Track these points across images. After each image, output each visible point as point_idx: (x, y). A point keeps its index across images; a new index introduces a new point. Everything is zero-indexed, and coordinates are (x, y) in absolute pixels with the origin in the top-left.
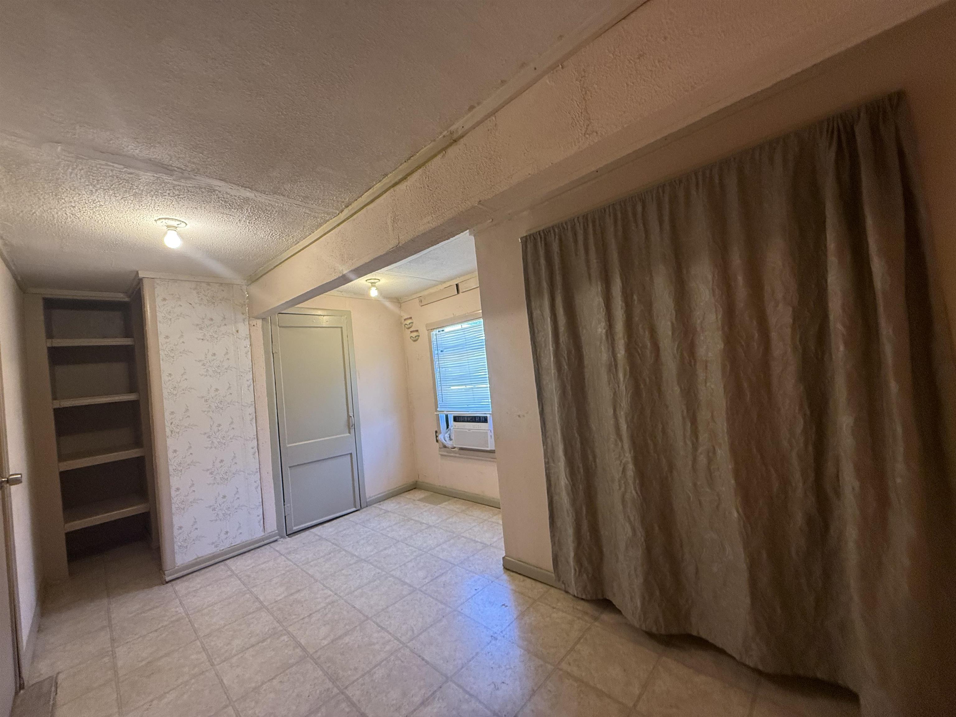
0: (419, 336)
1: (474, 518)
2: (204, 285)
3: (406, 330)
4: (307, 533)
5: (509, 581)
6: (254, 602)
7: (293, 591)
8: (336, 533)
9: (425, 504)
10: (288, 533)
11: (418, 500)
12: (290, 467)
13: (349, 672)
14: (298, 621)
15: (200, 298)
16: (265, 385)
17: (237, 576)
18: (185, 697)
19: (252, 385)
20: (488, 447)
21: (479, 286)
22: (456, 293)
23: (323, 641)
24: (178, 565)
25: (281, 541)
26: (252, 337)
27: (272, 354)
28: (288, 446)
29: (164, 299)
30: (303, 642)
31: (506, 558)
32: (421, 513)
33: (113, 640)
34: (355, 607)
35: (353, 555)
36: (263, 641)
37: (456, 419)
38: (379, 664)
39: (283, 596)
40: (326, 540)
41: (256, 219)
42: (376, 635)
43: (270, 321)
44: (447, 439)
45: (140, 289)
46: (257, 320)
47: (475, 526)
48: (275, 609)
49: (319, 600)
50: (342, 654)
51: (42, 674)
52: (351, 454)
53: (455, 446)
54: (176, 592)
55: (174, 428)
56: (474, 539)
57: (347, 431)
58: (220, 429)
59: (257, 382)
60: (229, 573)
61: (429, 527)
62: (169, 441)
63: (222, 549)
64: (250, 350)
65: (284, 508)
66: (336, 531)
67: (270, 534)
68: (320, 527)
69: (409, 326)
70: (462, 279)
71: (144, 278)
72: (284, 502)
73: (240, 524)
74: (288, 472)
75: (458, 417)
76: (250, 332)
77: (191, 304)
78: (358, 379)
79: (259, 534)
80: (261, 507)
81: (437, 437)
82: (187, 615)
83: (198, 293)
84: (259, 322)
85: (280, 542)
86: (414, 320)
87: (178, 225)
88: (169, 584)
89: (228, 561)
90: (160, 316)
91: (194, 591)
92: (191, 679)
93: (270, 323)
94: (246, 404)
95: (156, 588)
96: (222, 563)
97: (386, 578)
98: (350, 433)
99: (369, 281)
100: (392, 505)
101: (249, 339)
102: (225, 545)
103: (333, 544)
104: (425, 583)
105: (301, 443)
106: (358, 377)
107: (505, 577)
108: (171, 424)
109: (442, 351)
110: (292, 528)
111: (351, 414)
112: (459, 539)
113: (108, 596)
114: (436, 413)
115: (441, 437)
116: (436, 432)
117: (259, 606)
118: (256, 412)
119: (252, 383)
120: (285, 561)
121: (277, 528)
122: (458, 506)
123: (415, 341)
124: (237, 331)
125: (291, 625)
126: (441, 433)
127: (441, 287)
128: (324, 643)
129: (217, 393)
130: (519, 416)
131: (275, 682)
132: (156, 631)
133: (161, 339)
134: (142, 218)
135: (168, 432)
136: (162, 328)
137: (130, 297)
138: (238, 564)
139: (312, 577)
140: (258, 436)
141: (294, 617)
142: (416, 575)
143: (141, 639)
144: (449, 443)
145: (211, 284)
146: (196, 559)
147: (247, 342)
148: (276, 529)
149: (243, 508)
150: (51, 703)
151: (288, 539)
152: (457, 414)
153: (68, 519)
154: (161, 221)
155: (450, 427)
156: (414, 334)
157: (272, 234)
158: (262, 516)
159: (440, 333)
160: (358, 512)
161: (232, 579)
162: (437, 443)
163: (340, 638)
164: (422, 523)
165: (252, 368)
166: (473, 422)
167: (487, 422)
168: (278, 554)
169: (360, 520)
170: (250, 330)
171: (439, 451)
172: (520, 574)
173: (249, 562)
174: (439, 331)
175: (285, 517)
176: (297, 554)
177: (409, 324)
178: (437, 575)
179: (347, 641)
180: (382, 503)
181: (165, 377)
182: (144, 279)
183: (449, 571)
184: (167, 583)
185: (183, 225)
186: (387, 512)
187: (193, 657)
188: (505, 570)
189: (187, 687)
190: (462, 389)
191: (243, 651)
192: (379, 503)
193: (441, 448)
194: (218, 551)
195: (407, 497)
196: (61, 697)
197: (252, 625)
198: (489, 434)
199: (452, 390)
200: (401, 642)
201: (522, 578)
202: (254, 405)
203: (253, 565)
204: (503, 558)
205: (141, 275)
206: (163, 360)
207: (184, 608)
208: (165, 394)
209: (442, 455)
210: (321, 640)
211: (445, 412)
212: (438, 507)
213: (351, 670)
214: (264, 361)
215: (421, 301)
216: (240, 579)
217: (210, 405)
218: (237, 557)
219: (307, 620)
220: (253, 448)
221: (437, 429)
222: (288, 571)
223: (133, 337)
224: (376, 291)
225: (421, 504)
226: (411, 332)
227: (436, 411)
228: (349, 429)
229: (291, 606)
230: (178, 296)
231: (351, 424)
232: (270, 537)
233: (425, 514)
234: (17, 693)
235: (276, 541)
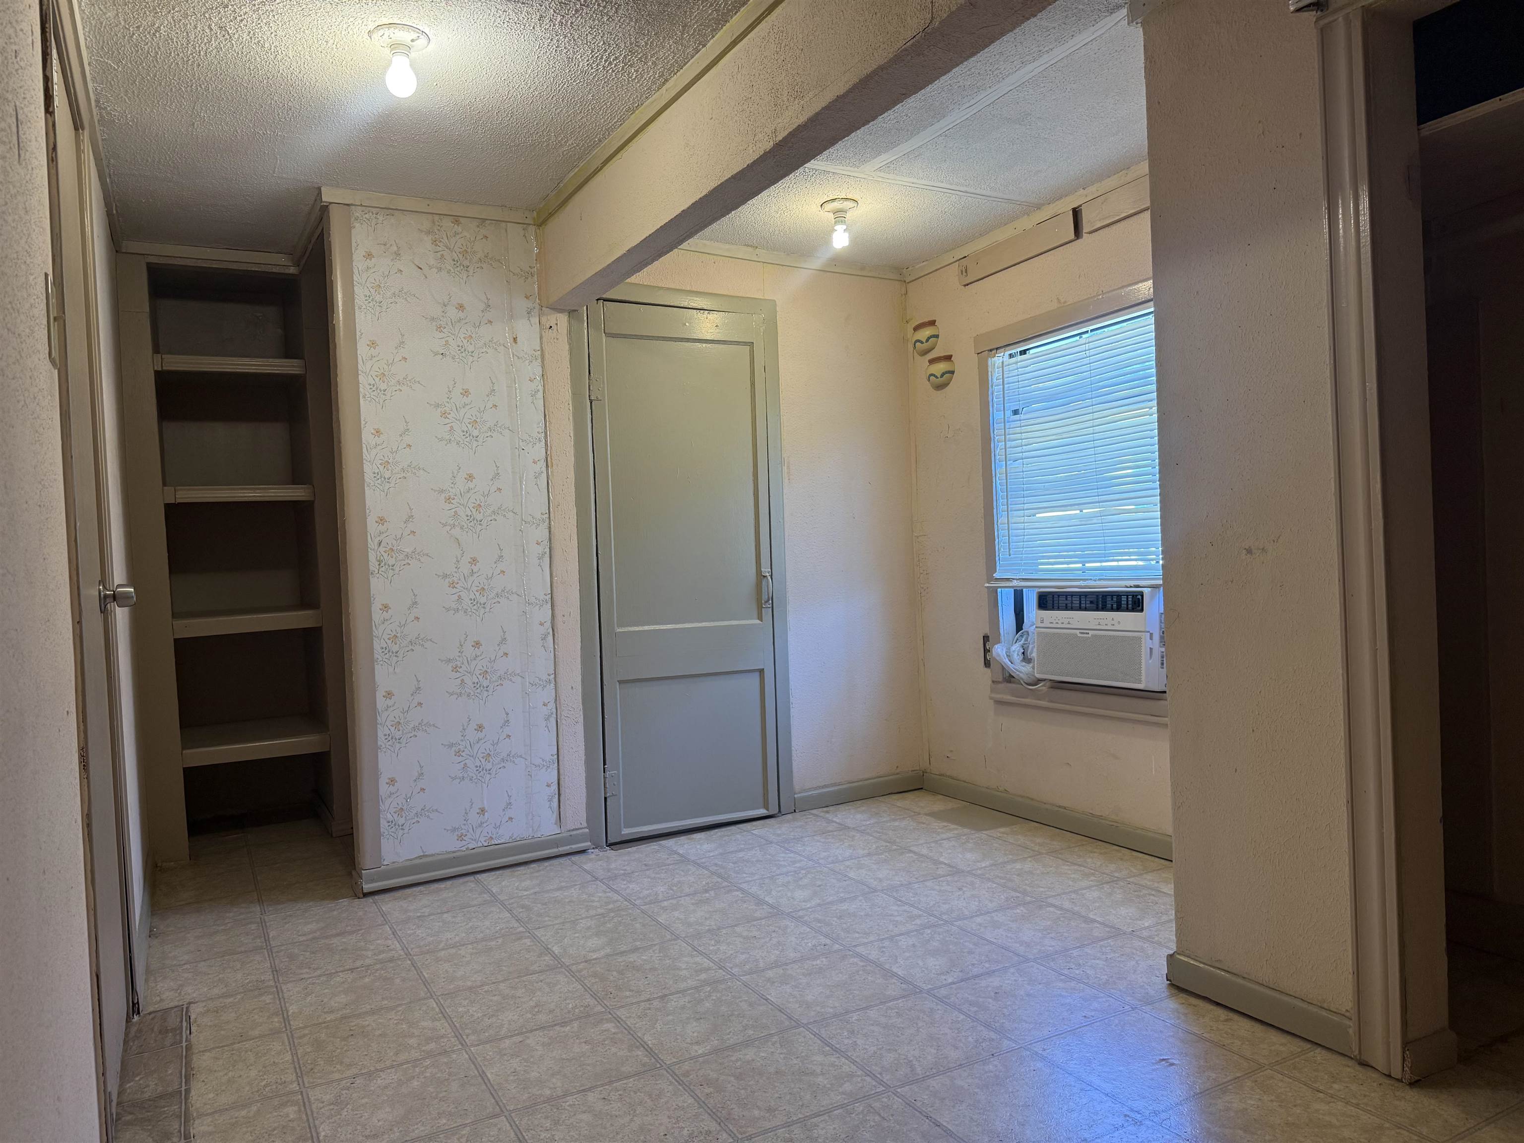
0: (952, 372)
1: (1087, 870)
2: (447, 223)
3: (917, 356)
4: (653, 846)
5: (1185, 1015)
6: (540, 955)
7: (624, 948)
8: (721, 854)
9: (945, 824)
10: (611, 840)
11: (926, 814)
12: (620, 682)
13: (756, 1112)
14: (638, 1003)
15: (439, 255)
16: (572, 475)
17: (502, 903)
18: (415, 1083)
19: (544, 475)
20: (1140, 682)
21: (1148, 204)
22: (1072, 235)
23: (696, 1047)
24: (385, 863)
25: (594, 854)
26: (547, 356)
27: (588, 401)
28: (619, 630)
29: (369, 256)
30: (649, 1039)
31: (1178, 956)
32: (936, 842)
33: (275, 971)
34: (767, 1000)
35: (760, 902)
36: (564, 1024)
37: (1046, 601)
38: (828, 1112)
39: (602, 953)
40: (698, 864)
41: (577, 11)
42: (819, 1058)
43: (585, 318)
44: (1017, 657)
45: (322, 235)
46: (559, 315)
47: (1089, 887)
48: (584, 972)
49: (684, 973)
50: (739, 1077)
51: (162, 1000)
52: (761, 671)
53: (1038, 676)
54: (383, 915)
55: (385, 555)
56: (1083, 914)
57: (756, 615)
58: (475, 569)
59: (555, 467)
60: (486, 896)
61: (956, 871)
62: (376, 584)
63: (471, 846)
64: (541, 388)
65: (605, 778)
66: (721, 851)
67: (572, 833)
68: (683, 839)
69: (926, 346)
70: (1093, 190)
71: (331, 203)
72: (605, 764)
73: (510, 797)
74: (614, 692)
75: (1052, 594)
76: (541, 344)
77: (421, 269)
78: (786, 481)
79: (548, 828)
80: (556, 765)
81: (986, 651)
82: (408, 954)
83: (434, 242)
84: (562, 320)
85: (593, 856)
86: (942, 329)
87: (413, 41)
88: (370, 900)
89: (484, 875)
90: (360, 292)
91: (418, 917)
92: (424, 1059)
93: (585, 324)
94: (530, 518)
95: (344, 902)
96: (471, 878)
97: (844, 958)
98: (760, 618)
99: (829, 206)
100: (859, 816)
101: (539, 360)
102: (477, 841)
103: (713, 873)
104: (945, 982)
105: (646, 628)
106: (785, 475)
107: (1171, 1005)
108: (380, 544)
109: (1016, 412)
110: (620, 831)
111: (766, 570)
112: (1040, 907)
113: (260, 901)
114: (987, 585)
115: (999, 651)
116: (986, 639)
117: (551, 962)
118: (550, 539)
119: (544, 469)
120: (605, 892)
121: (588, 821)
122: (1038, 840)
123: (940, 387)
124: (515, 340)
125: (622, 1007)
126: (998, 641)
127: (1027, 223)
128: (696, 1051)
129: (471, 485)
130: (1249, 551)
131: (591, 1097)
132: (352, 970)
133: (363, 350)
134: (345, 26)
135: (373, 565)
136: (365, 322)
137: (297, 264)
138: (503, 883)
139: (666, 928)
140: (554, 597)
141: (628, 993)
142: (921, 964)
143: (323, 978)
144: (1021, 670)
145: (461, 220)
146: (420, 857)
147: (536, 369)
148: (585, 825)
149: (517, 761)
150: (184, 1044)
151: (610, 853)
152: (1050, 586)
153: (187, 742)
154: (381, 32)
155: (1025, 626)
156: (942, 367)
157: (609, 57)
158: (556, 787)
159: (1013, 360)
160: (772, 821)
161: (493, 909)
162: (988, 670)
163: (733, 1048)
164: (937, 862)
165: (546, 433)
166: (1097, 609)
167: (1142, 610)
168: (589, 877)
169: (779, 835)
170: (541, 338)
171: (992, 691)
172: (1218, 1004)
173: (527, 883)
174: (1011, 356)
175: (606, 798)
176: (630, 882)
177: (927, 341)
178: (976, 971)
179: (748, 1057)
180: (831, 808)
181: (367, 437)
182: (331, 207)
183: (1012, 970)
184: (366, 895)
185: (423, 41)
186: (844, 828)
187: (424, 1024)
188: (1174, 991)
189: (417, 1070)
190: (1070, 518)
191: (522, 1033)
192: (825, 809)
193: (999, 682)
194: (464, 849)
195: (899, 804)
196: (200, 1038)
197: (539, 993)
198: (1146, 644)
199: (1039, 521)
200: (881, 1082)
201: (1222, 1013)
202: (547, 520)
203: (537, 889)
204: (1170, 957)
205: (328, 196)
206: (364, 397)
207: (400, 941)
208: (368, 476)
209: (999, 702)
210: (691, 1044)
211: (1015, 583)
212: (983, 835)
213: (759, 1108)
214: (571, 418)
215: (965, 271)
216: (510, 911)
217: (456, 512)
218: (500, 872)
219: (656, 1003)
220: (542, 624)
221: (987, 631)
222: (611, 910)
223: (302, 358)
224: (847, 235)
225: (936, 824)
226: (932, 362)
227: (990, 578)
228: (760, 608)
229: (621, 973)
230: (395, 248)
231: (765, 597)
232: (572, 840)
233: (946, 844)
234: (128, 1020)
235: (583, 852)
